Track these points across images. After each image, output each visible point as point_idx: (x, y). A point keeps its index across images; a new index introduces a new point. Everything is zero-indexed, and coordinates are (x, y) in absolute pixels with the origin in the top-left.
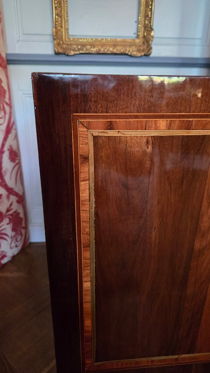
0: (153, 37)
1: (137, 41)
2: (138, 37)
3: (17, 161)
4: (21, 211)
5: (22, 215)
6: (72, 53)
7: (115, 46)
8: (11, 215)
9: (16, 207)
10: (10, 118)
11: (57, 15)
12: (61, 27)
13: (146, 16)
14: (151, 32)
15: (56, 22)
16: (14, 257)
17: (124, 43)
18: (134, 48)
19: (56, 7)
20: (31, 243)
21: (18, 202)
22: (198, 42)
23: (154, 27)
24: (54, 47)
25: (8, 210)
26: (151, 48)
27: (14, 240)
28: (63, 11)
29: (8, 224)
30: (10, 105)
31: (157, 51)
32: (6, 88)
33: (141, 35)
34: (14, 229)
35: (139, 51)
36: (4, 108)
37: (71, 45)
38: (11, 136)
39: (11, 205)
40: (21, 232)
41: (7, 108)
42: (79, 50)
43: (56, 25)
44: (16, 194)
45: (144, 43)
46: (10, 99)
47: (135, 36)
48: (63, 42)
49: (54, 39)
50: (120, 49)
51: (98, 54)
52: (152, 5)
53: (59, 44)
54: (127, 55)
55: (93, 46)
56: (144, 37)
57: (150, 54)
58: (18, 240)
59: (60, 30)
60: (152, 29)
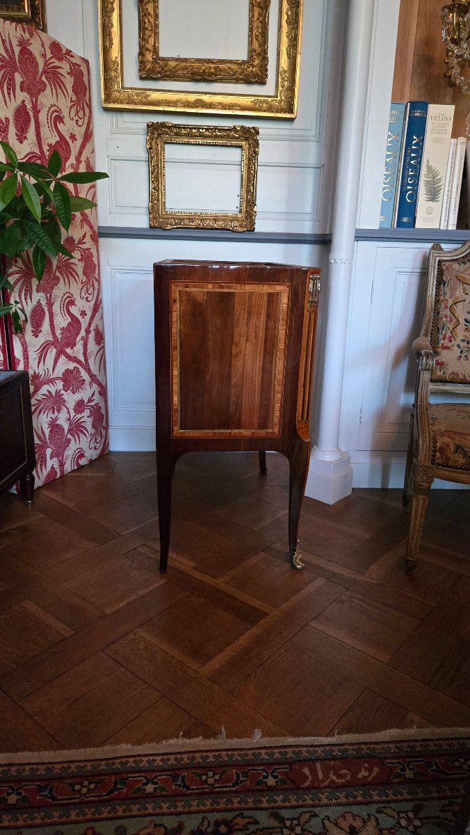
0: (255, 212)
1: (240, 216)
2: (240, 211)
3: (102, 345)
4: (102, 405)
5: (103, 411)
6: (169, 227)
7: (215, 220)
8: (92, 407)
9: (97, 398)
10: (98, 294)
11: (154, 189)
12: (158, 200)
13: (248, 191)
14: (254, 207)
15: (152, 196)
16: (91, 462)
17: (225, 218)
18: (237, 224)
19: (152, 182)
20: (110, 453)
21: (100, 393)
22: (308, 217)
23: (257, 203)
24: (150, 220)
25: (90, 401)
26: (255, 223)
27: (93, 440)
28: (160, 185)
29: (88, 417)
30: (99, 281)
31: (261, 226)
32: (96, 263)
33: (244, 210)
34: (94, 426)
35: (241, 226)
36: (93, 284)
37: (168, 219)
38: (98, 316)
39: (93, 394)
40: (101, 433)
41: (96, 284)
42: (176, 224)
43: (152, 199)
44: (99, 384)
45: (246, 217)
46: (99, 274)
47: (238, 210)
48: (159, 216)
49: (150, 213)
50: (220, 224)
51: (197, 228)
52: (253, 180)
53: (154, 218)
54: (229, 230)
55: (192, 220)
56: (247, 211)
57: (253, 230)
58: (97, 441)
59: (156, 204)
60: (255, 205)
